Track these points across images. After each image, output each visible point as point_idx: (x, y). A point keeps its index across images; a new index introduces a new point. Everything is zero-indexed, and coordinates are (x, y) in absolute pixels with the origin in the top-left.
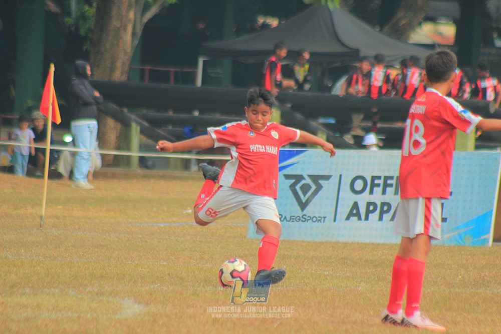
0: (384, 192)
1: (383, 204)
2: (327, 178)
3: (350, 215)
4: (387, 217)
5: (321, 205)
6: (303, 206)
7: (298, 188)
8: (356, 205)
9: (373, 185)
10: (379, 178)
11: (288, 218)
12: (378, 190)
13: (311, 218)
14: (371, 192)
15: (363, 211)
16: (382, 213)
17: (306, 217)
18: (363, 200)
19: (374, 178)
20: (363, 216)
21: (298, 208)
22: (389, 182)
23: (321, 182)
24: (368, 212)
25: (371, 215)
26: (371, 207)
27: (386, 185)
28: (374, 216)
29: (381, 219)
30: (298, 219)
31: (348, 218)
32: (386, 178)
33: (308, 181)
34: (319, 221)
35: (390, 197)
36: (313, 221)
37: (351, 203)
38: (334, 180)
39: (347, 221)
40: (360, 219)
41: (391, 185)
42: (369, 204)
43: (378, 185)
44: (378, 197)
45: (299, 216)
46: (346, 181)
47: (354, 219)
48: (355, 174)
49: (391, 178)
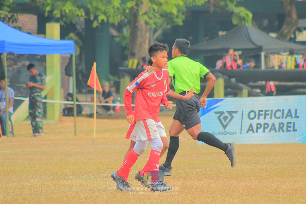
0: (265, 118)
1: (265, 124)
2: (236, 112)
3: (249, 130)
4: (267, 130)
5: (233, 126)
6: (225, 127)
7: (222, 118)
8: (251, 125)
9: (259, 115)
10: (262, 111)
11: (217, 134)
12: (262, 117)
13: (229, 133)
14: (259, 118)
15: (255, 128)
16: (265, 128)
17: (226, 133)
18: (255, 122)
19: (259, 111)
20: (255, 131)
21: (222, 128)
22: (267, 113)
23: (233, 114)
24: (258, 128)
25: (259, 130)
27: (266, 115)
28: (261, 130)
29: (264, 131)
30: (222, 134)
31: (247, 132)
32: (266, 111)
33: (227, 114)
34: (233, 134)
35: (268, 120)
36: (231, 135)
37: (249, 125)
38: (240, 113)
39: (247, 134)
40: (253, 132)
41: (268, 114)
42: (258, 124)
43: (262, 115)
44: (262, 121)
45: (223, 132)
46: (245, 114)
47: (250, 132)
48: (250, 110)
49: (268, 111)
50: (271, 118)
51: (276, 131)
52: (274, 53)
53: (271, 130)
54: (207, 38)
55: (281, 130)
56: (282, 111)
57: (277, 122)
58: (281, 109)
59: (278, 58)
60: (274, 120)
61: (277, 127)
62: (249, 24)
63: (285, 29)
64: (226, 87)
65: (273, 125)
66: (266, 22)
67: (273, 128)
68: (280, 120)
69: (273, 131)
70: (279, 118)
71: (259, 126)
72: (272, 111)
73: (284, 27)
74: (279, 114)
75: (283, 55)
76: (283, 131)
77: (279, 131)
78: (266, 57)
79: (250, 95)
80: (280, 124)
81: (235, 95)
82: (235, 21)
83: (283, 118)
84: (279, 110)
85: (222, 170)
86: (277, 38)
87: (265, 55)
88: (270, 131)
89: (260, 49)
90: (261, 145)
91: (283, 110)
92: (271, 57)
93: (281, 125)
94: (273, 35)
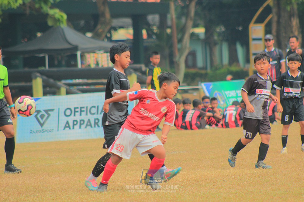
0: (81, 115)
1: (81, 120)
2: (52, 110)
3: (65, 127)
4: (83, 126)
5: (50, 123)
6: (42, 125)
7: (38, 116)
8: (67, 123)
9: (75, 112)
10: (77, 108)
11: (35, 131)
12: (77, 114)
13: (46, 131)
14: (74, 115)
15: (71, 124)
16: (81, 124)
17: (44, 130)
18: (71, 119)
19: (75, 108)
20: (71, 127)
21: (39, 126)
22: (83, 109)
23: (50, 113)
24: (74, 125)
25: (75, 127)
26: (75, 122)
27: (81, 111)
28: (77, 127)
29: (80, 127)
30: (40, 132)
31: (64, 129)
32: (81, 108)
33: (43, 113)
34: (51, 131)
35: (84, 117)
36: (48, 132)
37: (65, 122)
38: (56, 111)
39: (64, 130)
40: (70, 128)
41: (83, 111)
42: (74, 121)
43: (77, 112)
44: (78, 117)
45: (40, 131)
46: (62, 111)
47: (67, 129)
48: (66, 108)
49: (83, 107)
50: (87, 114)
51: (91, 127)
52: (89, 52)
53: (87, 125)
54: (26, 40)
55: (96, 126)
56: (96, 107)
57: (92, 118)
58: (96, 105)
59: (94, 56)
60: (89, 116)
61: (93, 123)
62: (64, 25)
63: (100, 28)
64: (44, 87)
65: (89, 121)
66: (82, 23)
67: (89, 124)
68: (96, 116)
69: (89, 127)
70: (94, 114)
71: (75, 123)
72: (87, 107)
73: (99, 26)
74: (94, 110)
75: (98, 54)
76: (98, 126)
77: (95, 126)
78: (82, 56)
79: (68, 93)
80: (95, 119)
81: (54, 93)
82: (50, 23)
83: (97, 113)
84: (94, 107)
85: (38, 167)
86: (92, 37)
87: (81, 54)
88: (86, 127)
89: (76, 48)
90: (78, 141)
91: (98, 107)
92: (87, 55)
93: (97, 121)
94: (89, 35)
